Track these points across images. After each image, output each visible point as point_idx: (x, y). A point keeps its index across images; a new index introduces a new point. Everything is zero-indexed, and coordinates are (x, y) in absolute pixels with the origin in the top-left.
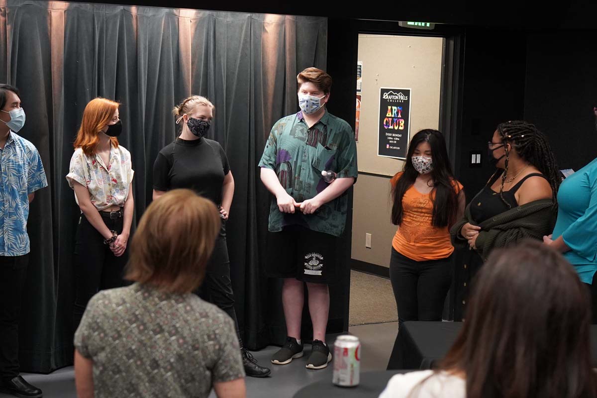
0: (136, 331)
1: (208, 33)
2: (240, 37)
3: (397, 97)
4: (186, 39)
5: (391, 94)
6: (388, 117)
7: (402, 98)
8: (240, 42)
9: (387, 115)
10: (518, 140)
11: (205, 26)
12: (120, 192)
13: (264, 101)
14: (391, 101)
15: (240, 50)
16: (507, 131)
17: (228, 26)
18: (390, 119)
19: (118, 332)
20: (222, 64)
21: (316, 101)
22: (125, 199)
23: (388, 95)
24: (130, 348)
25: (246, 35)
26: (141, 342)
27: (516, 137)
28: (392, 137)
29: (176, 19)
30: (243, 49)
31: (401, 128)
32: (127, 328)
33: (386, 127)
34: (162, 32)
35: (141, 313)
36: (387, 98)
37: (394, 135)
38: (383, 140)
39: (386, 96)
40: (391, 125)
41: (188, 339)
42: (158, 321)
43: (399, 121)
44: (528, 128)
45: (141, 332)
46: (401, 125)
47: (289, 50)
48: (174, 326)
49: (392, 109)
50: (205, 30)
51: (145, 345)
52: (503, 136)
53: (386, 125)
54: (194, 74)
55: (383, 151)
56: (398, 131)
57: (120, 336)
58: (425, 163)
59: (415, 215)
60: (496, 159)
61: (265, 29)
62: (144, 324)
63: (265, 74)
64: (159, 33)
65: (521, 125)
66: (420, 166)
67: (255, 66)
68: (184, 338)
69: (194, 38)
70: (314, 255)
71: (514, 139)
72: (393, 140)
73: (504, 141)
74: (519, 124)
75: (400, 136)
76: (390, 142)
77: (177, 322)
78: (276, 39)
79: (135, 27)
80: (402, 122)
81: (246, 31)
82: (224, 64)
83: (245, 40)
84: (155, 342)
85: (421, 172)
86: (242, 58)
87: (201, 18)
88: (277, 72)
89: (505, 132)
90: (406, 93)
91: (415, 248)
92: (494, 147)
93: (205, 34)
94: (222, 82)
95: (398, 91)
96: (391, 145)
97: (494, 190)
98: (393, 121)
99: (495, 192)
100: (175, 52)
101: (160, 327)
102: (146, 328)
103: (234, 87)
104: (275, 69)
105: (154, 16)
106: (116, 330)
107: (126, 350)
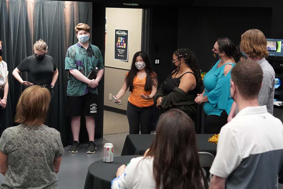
0: (27, 143)
1: (40, 9)
2: (54, 11)
3: (122, 33)
4: (30, 12)
5: (120, 32)
6: (119, 42)
7: (125, 34)
8: (54, 12)
9: (118, 41)
10: (185, 56)
11: (39, 5)
12: (2, 80)
13: (65, 38)
14: (120, 35)
15: (54, 16)
16: (180, 54)
17: (49, 5)
18: (120, 43)
19: (20, 144)
20: (46, 22)
21: (87, 36)
22: (4, 83)
23: (119, 32)
24: (25, 150)
25: (57, 9)
26: (29, 147)
27: (184, 55)
28: (120, 51)
29: (26, 3)
30: (55, 16)
31: (124, 47)
32: (23, 142)
33: (118, 47)
34: (20, 9)
35: (28, 136)
36: (118, 34)
37: (121, 50)
38: (117, 52)
39: (117, 33)
40: (120, 46)
41: (48, 144)
42: (35, 138)
43: (123, 44)
44: (187, 51)
45: (29, 143)
46: (124, 46)
47: (76, 16)
48: (42, 139)
49: (120, 39)
50: (39, 8)
51: (31, 148)
52: (178, 56)
53: (118, 46)
54: (34, 27)
55: (116, 57)
56: (123, 49)
57: (21, 145)
58: (140, 65)
59: (138, 88)
60: (176, 66)
61: (65, 7)
62: (30, 140)
63: (65, 27)
64: (18, 9)
65: (184, 50)
66: (139, 66)
67: (61, 23)
68: (46, 144)
69: (34, 11)
70: (94, 104)
71: (183, 56)
72: (121, 52)
73: (179, 58)
74: (183, 50)
75: (124, 50)
76: (120, 53)
77: (43, 138)
78: (70, 11)
79: (8, 7)
80: (125, 45)
81: (57, 8)
82: (47, 22)
83: (56, 12)
84: (35, 146)
85: (139, 69)
86: (55, 19)
87: (37, 2)
88: (71, 25)
89: (178, 54)
90: (126, 31)
91: (139, 102)
92: (175, 62)
93: (38, 10)
94: (46, 30)
95: (123, 31)
96: (120, 54)
97: (173, 77)
98: (121, 44)
99: (173, 78)
100: (26, 17)
101: (37, 140)
102: (31, 142)
103: (52, 32)
104: (70, 24)
105: (16, 1)
106: (19, 143)
107: (24, 151)
